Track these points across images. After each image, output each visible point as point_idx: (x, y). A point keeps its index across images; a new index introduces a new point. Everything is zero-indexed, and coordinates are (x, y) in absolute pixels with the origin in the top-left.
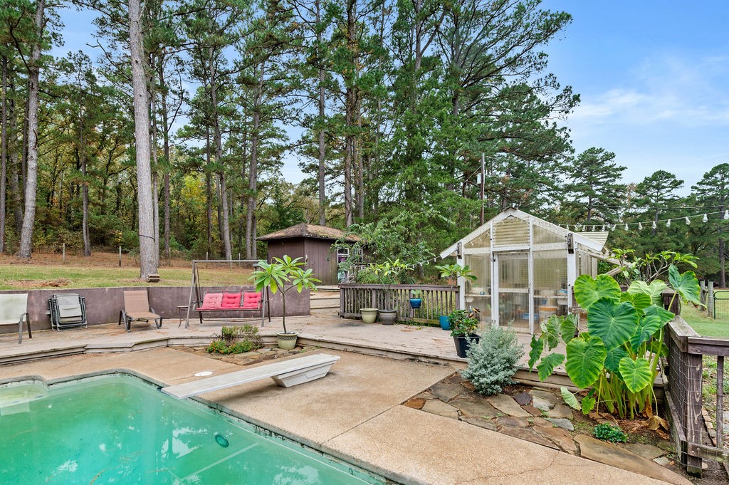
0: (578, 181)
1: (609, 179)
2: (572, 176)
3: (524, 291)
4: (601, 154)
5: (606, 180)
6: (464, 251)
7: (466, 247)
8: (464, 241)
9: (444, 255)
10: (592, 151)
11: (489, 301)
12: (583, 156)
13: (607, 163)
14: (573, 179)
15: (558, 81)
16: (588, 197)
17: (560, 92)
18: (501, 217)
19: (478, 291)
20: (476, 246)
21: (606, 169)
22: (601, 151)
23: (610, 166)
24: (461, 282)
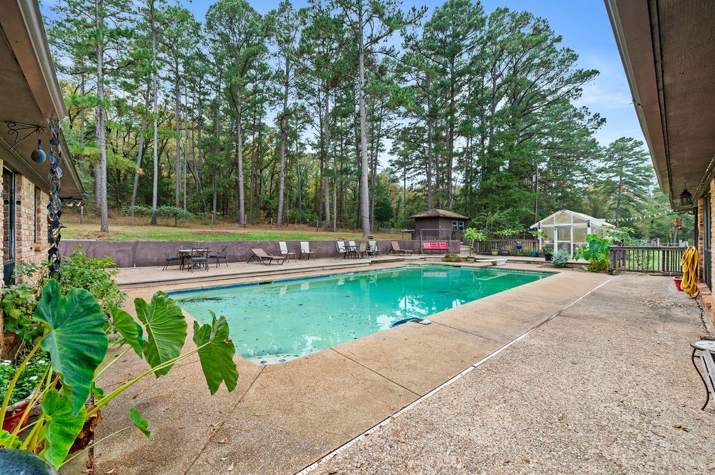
0: (610, 164)
1: (638, 161)
2: (605, 160)
3: (569, 242)
4: (631, 143)
5: (636, 162)
6: (541, 226)
7: (542, 225)
8: (541, 222)
9: (532, 227)
10: (622, 139)
11: (553, 247)
12: (614, 145)
13: (637, 149)
14: (605, 162)
15: (589, 111)
16: (619, 177)
17: (591, 117)
18: (559, 212)
19: (547, 242)
20: (547, 223)
21: (635, 154)
22: (630, 139)
23: (639, 152)
24: (540, 238)
